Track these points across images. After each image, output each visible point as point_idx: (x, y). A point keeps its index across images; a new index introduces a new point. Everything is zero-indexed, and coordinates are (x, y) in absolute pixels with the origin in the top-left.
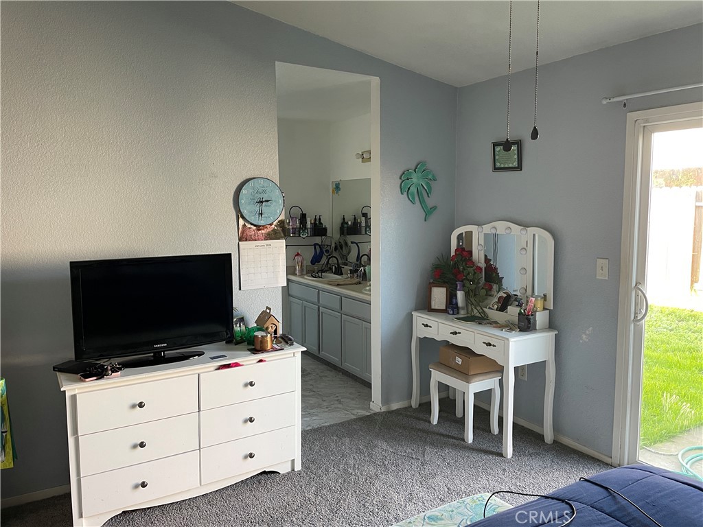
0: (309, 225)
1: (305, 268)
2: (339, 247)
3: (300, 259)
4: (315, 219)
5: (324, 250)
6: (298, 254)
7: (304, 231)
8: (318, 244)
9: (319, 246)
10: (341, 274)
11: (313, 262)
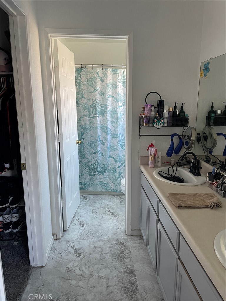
0: (166, 114)
1: (160, 160)
2: (202, 138)
3: (153, 150)
4: (175, 107)
5: (184, 141)
6: (152, 145)
7: (159, 120)
8: (176, 135)
9: (179, 137)
10: (198, 175)
11: (169, 154)
